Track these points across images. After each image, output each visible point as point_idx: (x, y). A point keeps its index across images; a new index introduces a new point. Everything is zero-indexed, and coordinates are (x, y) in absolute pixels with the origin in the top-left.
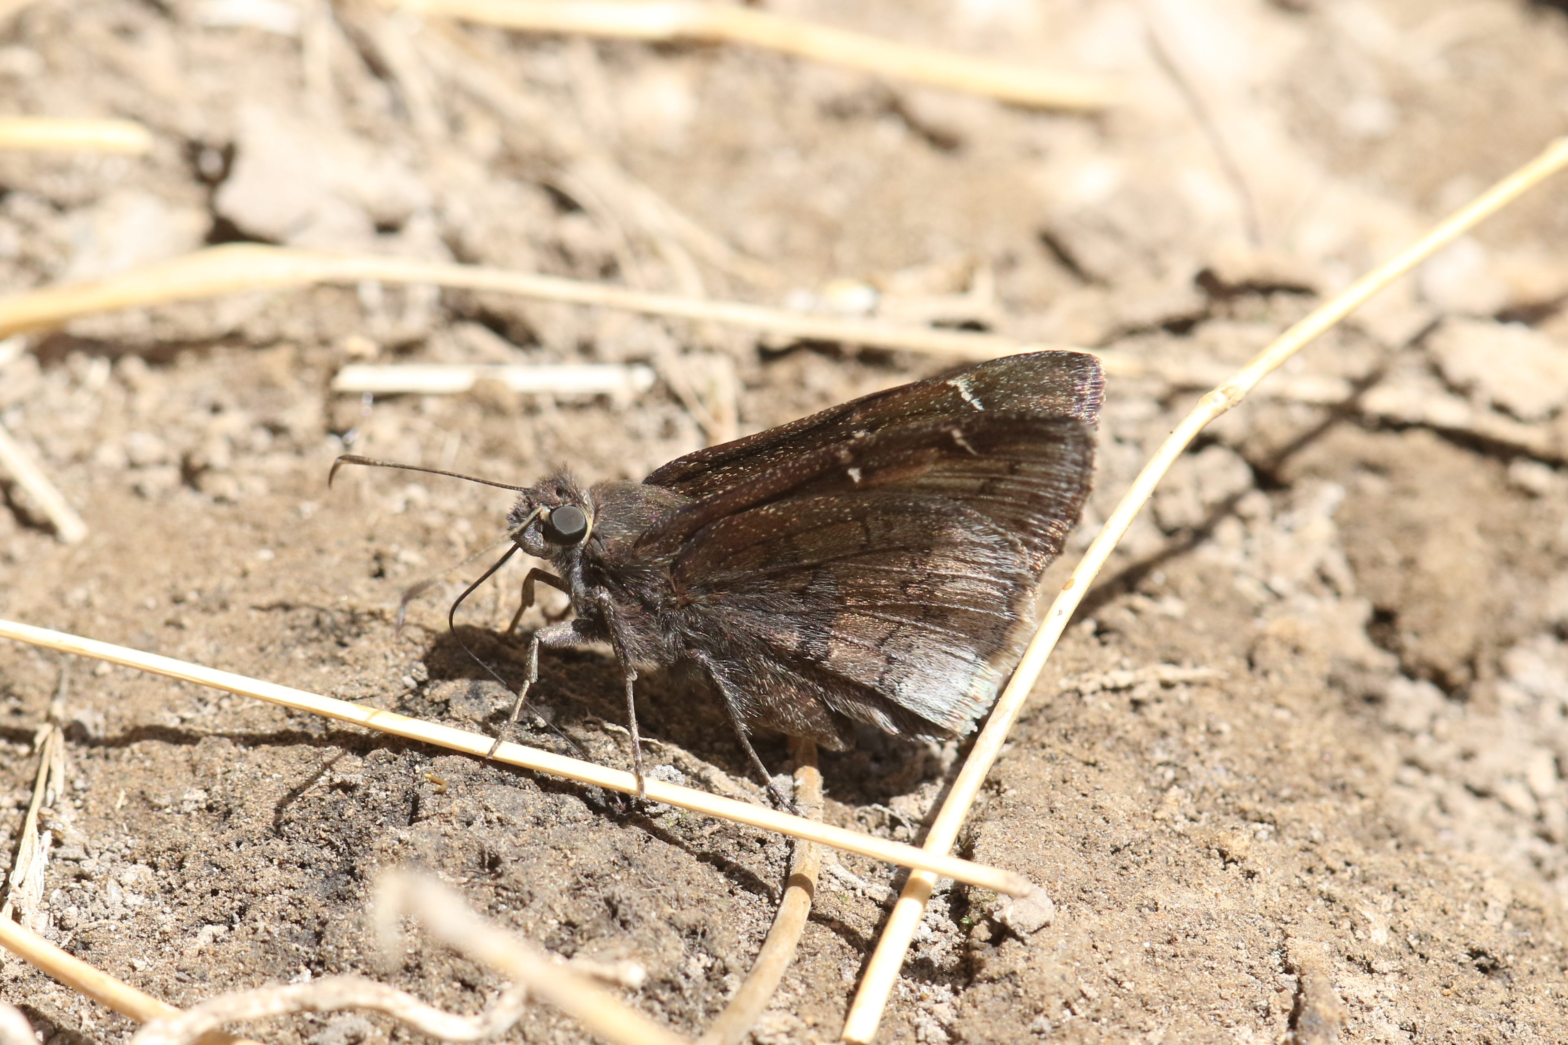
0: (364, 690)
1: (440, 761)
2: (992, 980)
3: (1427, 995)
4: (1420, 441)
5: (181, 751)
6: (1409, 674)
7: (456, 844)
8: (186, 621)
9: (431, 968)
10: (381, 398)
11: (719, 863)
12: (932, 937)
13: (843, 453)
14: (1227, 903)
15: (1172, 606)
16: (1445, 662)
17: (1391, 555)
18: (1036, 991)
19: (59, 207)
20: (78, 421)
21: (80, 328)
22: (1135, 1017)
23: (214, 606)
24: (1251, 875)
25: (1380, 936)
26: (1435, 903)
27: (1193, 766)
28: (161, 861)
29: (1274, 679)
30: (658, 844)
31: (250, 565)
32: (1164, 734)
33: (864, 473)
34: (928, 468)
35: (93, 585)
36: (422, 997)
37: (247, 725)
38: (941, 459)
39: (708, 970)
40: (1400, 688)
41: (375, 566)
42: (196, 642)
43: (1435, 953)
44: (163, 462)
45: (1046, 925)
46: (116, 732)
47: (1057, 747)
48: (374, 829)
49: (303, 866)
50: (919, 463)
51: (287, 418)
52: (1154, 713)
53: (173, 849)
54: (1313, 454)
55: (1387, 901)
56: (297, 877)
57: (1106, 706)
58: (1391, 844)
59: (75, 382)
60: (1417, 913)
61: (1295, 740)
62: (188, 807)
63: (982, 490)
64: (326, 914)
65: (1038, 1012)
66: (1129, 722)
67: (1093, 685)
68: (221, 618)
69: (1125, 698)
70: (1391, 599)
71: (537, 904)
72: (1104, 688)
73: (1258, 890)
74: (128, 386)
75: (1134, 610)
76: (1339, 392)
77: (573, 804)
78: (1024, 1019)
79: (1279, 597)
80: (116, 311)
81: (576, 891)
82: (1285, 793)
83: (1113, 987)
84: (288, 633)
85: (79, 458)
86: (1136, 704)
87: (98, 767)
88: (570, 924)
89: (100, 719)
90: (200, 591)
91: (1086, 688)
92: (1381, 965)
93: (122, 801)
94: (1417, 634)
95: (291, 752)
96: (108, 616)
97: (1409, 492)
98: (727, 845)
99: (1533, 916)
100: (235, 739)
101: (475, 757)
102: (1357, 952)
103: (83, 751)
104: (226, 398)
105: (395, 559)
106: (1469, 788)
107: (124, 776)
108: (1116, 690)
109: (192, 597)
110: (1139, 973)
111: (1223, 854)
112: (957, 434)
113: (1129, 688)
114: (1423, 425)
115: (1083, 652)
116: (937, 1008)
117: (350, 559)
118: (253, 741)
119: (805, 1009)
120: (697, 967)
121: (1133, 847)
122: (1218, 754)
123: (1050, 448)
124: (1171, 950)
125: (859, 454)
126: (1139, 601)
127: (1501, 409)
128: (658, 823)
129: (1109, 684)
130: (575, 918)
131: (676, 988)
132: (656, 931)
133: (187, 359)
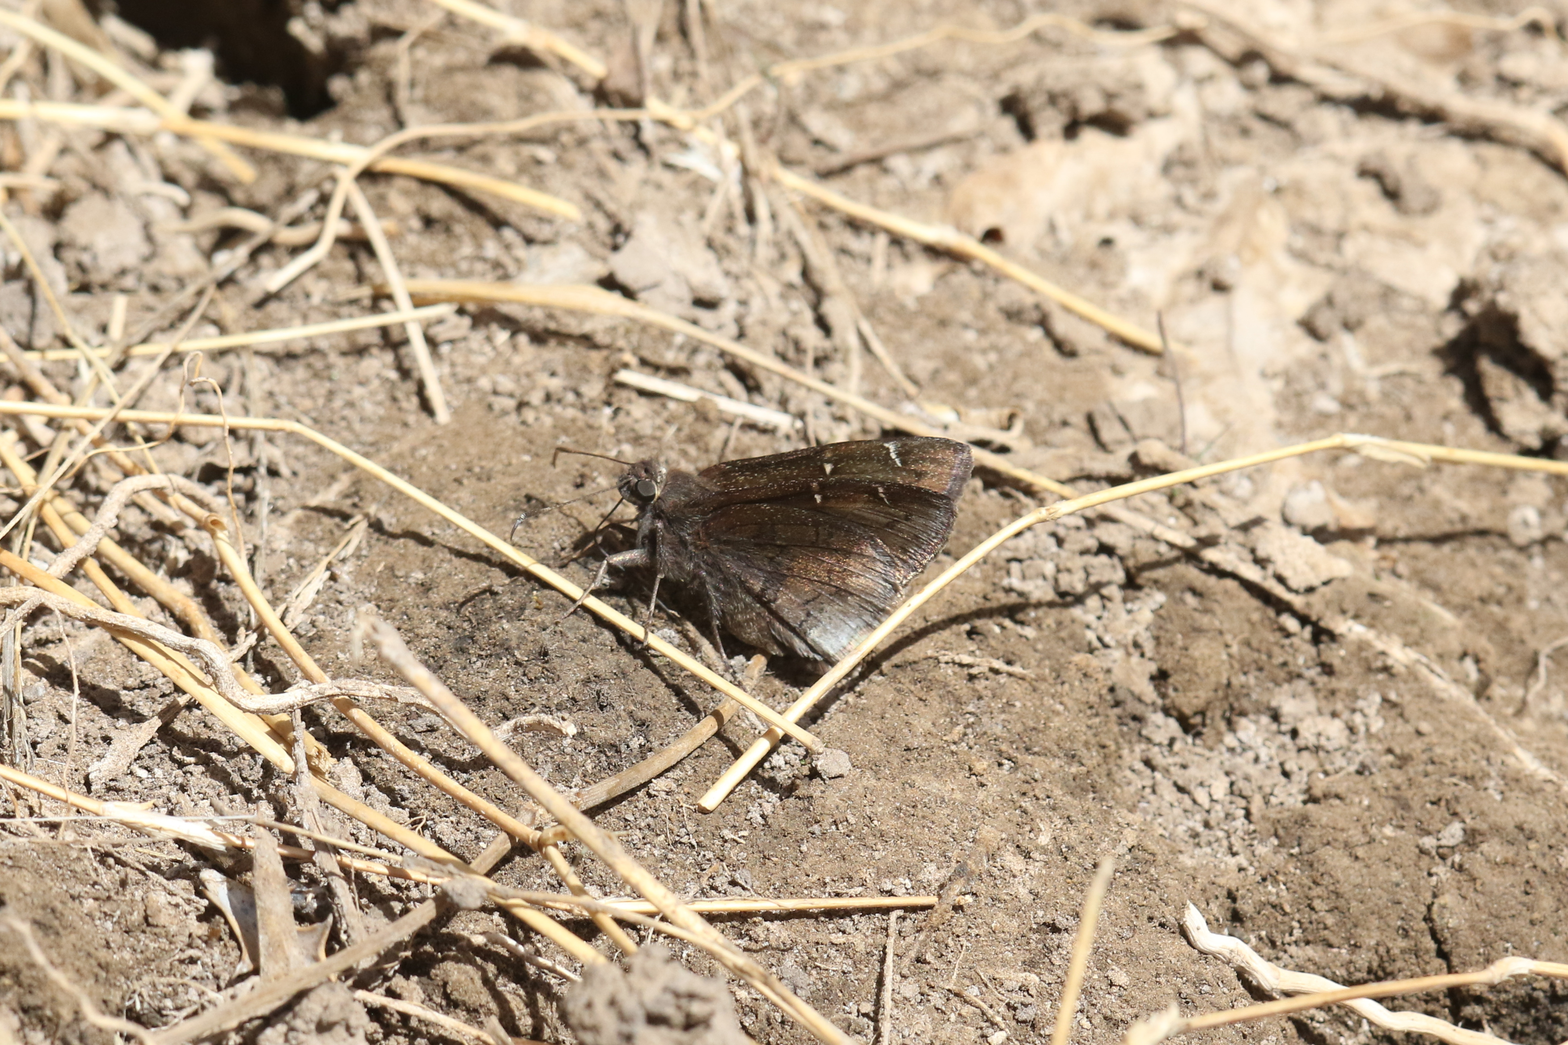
0: (528, 543)
1: (547, 592)
2: (798, 797)
3: (1053, 879)
4: (1230, 584)
5: (422, 550)
6: (1167, 712)
7: (531, 638)
8: (465, 481)
9: (490, 703)
10: (643, 393)
11: (678, 691)
12: (783, 767)
13: (815, 485)
14: (958, 796)
15: (1029, 632)
16: (1187, 711)
17: (1179, 640)
18: (819, 810)
19: (529, 241)
20: (481, 360)
21: (505, 309)
22: (870, 841)
23: (484, 477)
24: (982, 785)
25: (1044, 839)
26: (1087, 832)
27: (985, 719)
28: (383, 605)
29: (1066, 686)
30: (647, 672)
31: (514, 461)
32: (980, 698)
33: (823, 498)
34: (858, 505)
35: (432, 449)
36: (479, 716)
37: (464, 545)
38: (869, 501)
39: (641, 746)
40: (1158, 718)
41: (579, 480)
42: (464, 495)
43: (1073, 859)
44: (511, 395)
45: (841, 776)
46: (398, 531)
47: (907, 685)
48: (494, 619)
49: (449, 628)
50: (855, 501)
51: (584, 389)
52: (980, 685)
53: (391, 600)
54: (1160, 574)
55: (1059, 823)
56: (443, 632)
57: (950, 672)
58: (1091, 795)
59: (489, 339)
60: (1073, 835)
61: (1056, 722)
62: (411, 580)
63: (888, 525)
64: (448, 657)
65: (817, 822)
66: (962, 687)
67: (946, 658)
68: (483, 485)
69: (966, 671)
70: (1168, 666)
71: (560, 684)
72: (954, 663)
73: (981, 794)
74: (515, 348)
75: (1003, 628)
76: (1190, 543)
77: (607, 637)
78: (808, 824)
79: (1106, 646)
80: (530, 307)
81: (587, 682)
82: (1036, 749)
83: (867, 821)
84: (511, 503)
85: (469, 380)
86: (972, 678)
87: (379, 547)
88: (573, 699)
89: (394, 521)
90: (482, 468)
91: (943, 659)
92: (1035, 855)
93: (380, 568)
94: (1176, 690)
95: (475, 565)
96: (429, 468)
97: (1206, 611)
98: (690, 684)
99: (1147, 857)
100: (451, 550)
101: (566, 596)
102: (1024, 844)
103: (376, 536)
104: (560, 369)
105: (594, 480)
106: (1175, 784)
107: (388, 554)
108: (961, 665)
109: (477, 470)
110: (885, 818)
111: (970, 769)
112: (881, 490)
113: (970, 666)
114: (1234, 576)
115: (953, 639)
116: (765, 804)
117: (565, 472)
118: (459, 554)
119: (685, 784)
120: (635, 743)
121: (920, 750)
122: (1003, 716)
123: (931, 511)
124: (912, 811)
125: (823, 488)
126: (1007, 623)
127: (1280, 579)
128: (655, 661)
129: (957, 659)
130: (578, 697)
131: (618, 751)
132: (619, 716)
133: (553, 343)
